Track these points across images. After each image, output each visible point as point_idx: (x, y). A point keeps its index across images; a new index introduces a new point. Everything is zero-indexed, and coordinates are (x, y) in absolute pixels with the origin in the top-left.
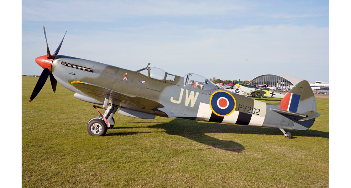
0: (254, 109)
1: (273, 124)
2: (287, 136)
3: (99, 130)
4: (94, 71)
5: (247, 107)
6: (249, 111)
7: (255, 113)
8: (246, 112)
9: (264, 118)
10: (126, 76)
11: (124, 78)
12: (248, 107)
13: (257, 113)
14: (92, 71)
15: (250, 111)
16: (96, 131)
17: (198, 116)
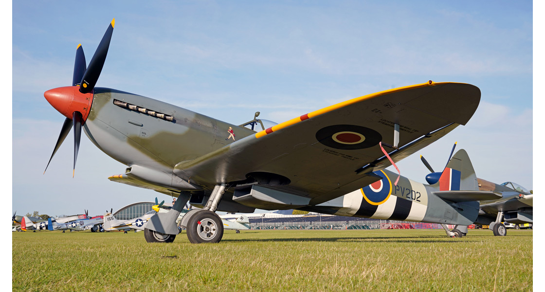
0: (413, 193)
1: (436, 217)
2: (455, 236)
3: (212, 232)
4: (177, 121)
5: (405, 189)
6: (408, 196)
7: (416, 199)
8: (404, 197)
9: (426, 207)
10: (232, 132)
11: (230, 137)
12: (407, 189)
13: (418, 199)
14: (174, 121)
15: (410, 196)
16: (206, 235)
17: (344, 206)
